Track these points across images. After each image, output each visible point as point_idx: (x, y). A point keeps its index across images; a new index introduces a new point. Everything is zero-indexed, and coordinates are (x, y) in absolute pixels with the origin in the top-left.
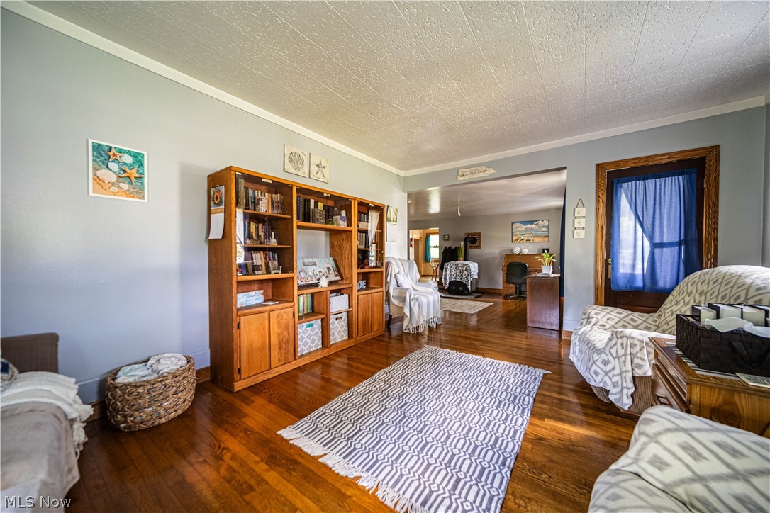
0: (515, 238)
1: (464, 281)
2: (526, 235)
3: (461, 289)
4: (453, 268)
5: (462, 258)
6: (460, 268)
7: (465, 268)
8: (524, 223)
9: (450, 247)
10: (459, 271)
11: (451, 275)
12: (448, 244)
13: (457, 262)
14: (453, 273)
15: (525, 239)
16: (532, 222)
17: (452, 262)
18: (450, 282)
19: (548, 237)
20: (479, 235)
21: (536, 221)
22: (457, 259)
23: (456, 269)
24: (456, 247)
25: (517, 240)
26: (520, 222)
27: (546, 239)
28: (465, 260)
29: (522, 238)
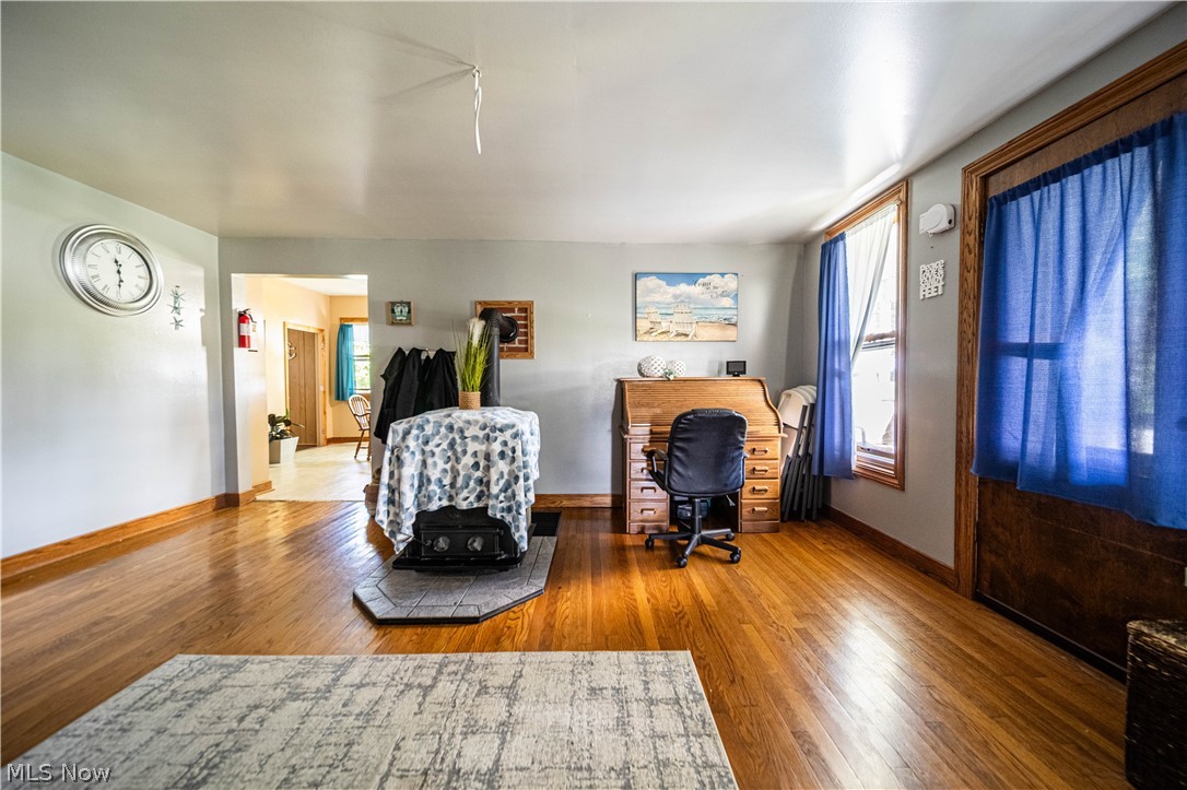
0: (643, 325)
1: (496, 509)
2: (676, 318)
3: (478, 545)
4: (438, 446)
5: (476, 396)
6: (472, 447)
7: (497, 447)
8: (671, 278)
9: (416, 352)
10: (468, 460)
11: (424, 480)
12: (407, 339)
13: (458, 416)
14: (434, 474)
15: (674, 329)
16: (692, 278)
17: (432, 416)
18: (423, 517)
19: (735, 325)
20: (526, 309)
21: (704, 275)
22: (450, 400)
23: (454, 454)
24: (440, 352)
25: (649, 332)
26: (659, 275)
27: (731, 333)
28: (486, 401)
29: (665, 326)
